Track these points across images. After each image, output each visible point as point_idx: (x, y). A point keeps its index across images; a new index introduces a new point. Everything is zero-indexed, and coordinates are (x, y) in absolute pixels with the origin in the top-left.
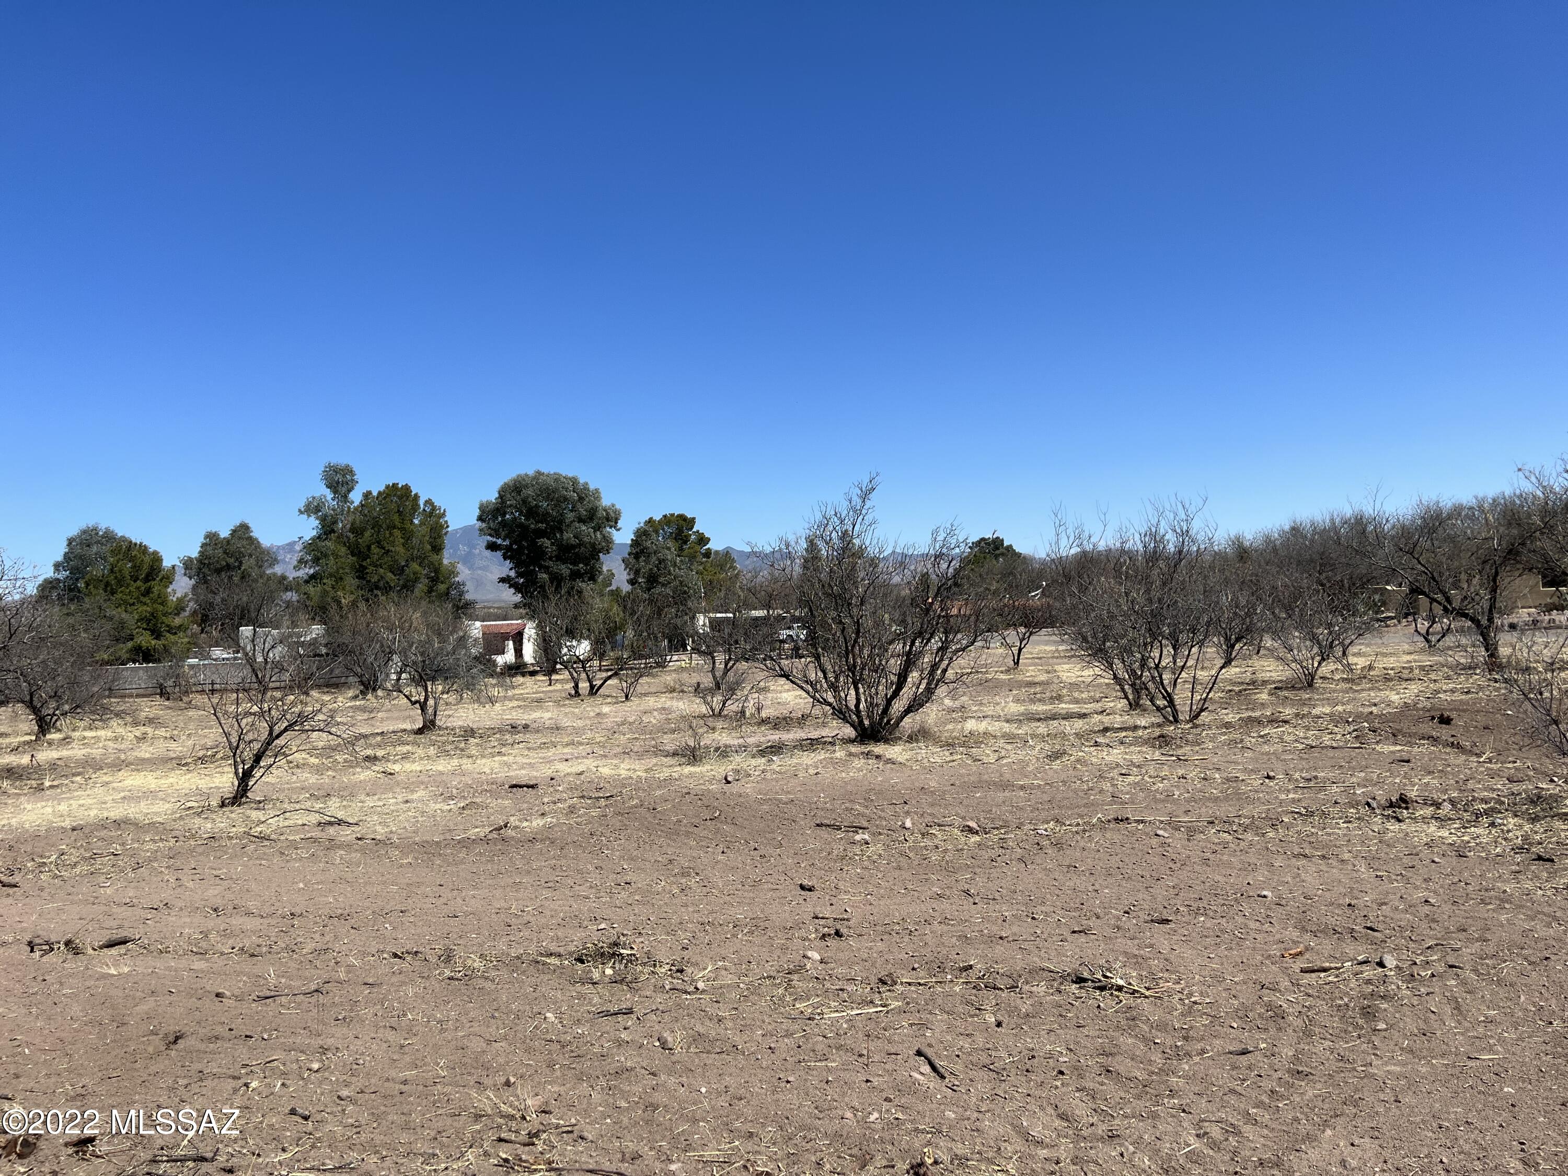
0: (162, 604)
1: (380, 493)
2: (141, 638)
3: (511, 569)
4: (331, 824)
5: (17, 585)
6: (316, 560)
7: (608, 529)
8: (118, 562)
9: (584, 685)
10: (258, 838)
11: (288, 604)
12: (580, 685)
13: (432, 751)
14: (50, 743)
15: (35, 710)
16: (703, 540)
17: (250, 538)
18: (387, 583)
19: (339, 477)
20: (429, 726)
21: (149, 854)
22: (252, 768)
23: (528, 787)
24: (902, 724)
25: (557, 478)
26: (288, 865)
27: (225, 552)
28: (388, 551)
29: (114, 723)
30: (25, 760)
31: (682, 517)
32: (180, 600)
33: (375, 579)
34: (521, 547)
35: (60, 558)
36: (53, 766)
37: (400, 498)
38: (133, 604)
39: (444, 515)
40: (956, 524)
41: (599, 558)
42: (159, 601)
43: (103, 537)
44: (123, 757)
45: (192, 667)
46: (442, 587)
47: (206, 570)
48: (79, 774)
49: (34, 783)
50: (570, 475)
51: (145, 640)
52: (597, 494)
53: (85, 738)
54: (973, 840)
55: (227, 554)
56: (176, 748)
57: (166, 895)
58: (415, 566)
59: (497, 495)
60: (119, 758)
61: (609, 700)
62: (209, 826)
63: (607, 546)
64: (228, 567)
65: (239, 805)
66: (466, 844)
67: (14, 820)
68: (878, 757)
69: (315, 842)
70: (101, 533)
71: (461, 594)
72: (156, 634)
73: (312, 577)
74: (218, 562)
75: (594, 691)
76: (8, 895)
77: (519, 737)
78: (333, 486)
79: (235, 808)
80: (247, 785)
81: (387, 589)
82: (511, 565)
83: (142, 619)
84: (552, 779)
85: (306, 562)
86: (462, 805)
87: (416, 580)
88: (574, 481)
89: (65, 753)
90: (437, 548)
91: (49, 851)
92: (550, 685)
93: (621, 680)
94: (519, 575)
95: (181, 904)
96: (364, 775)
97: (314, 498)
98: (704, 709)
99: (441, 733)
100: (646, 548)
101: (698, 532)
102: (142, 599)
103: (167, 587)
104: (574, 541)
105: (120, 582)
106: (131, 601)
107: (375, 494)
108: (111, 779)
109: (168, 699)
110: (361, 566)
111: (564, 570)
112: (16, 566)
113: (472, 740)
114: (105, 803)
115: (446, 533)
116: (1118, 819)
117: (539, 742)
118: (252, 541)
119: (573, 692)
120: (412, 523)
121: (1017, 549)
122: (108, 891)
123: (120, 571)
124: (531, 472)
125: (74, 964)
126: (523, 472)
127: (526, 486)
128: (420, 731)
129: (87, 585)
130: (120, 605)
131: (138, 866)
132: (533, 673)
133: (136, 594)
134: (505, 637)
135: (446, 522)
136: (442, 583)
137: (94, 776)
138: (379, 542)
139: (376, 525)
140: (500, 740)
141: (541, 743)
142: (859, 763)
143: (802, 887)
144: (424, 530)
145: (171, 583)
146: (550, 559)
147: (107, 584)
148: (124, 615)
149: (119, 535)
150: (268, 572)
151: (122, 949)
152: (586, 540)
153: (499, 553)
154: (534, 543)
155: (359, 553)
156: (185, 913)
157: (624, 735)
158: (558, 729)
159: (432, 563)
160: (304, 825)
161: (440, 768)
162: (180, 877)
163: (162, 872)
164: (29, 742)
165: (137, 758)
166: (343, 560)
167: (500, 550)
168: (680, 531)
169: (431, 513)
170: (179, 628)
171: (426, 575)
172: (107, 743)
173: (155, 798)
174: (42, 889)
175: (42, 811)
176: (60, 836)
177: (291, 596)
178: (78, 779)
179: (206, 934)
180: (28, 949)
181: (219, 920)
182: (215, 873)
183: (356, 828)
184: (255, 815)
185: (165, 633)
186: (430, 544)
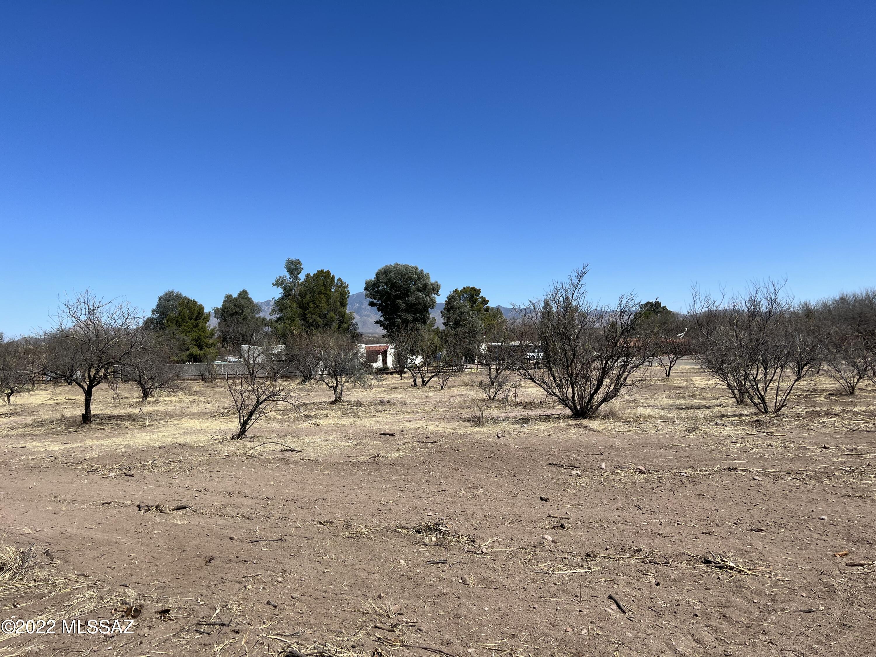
0: (203, 332)
1: (314, 275)
2: (193, 350)
4: (287, 450)
5: (135, 321)
6: (281, 310)
7: (433, 295)
8: (183, 310)
9: (419, 380)
10: (250, 456)
11: (267, 333)
12: (417, 380)
13: (339, 413)
14: (149, 403)
15: (142, 386)
16: (485, 301)
17: (248, 298)
18: (317, 323)
19: (293, 266)
20: (338, 400)
21: (196, 462)
22: (248, 419)
23: (390, 435)
24: (600, 408)
26: (265, 472)
27: (235, 306)
28: (318, 306)
29: (180, 393)
30: (137, 411)
31: (473, 289)
32: (213, 330)
33: (311, 320)
34: (387, 304)
35: (154, 307)
36: (150, 415)
37: (325, 277)
38: (190, 332)
39: (347, 287)
41: (428, 311)
42: (202, 330)
44: (184, 411)
45: (217, 365)
46: (345, 326)
47: (225, 315)
48: (162, 419)
49: (141, 423)
50: (413, 265)
51: (195, 350)
52: (427, 276)
53: (165, 401)
54: (642, 477)
56: (210, 408)
57: (205, 484)
58: (332, 314)
59: (375, 276)
60: (182, 412)
61: (432, 389)
62: (226, 449)
63: (433, 304)
64: (236, 313)
65: (241, 439)
66: (357, 464)
67: (131, 442)
68: (585, 427)
69: (279, 460)
70: (175, 295)
71: (355, 329)
72: (201, 348)
73: (279, 319)
74: (231, 310)
75: (424, 383)
76: (128, 481)
77: (385, 408)
78: (290, 270)
79: (239, 440)
80: (245, 429)
81: (317, 326)
82: (382, 314)
83: (194, 340)
84: (402, 431)
85: (276, 311)
86: (355, 443)
87: (332, 321)
88: (416, 269)
89: (156, 408)
90: (343, 305)
91: (148, 459)
92: (401, 380)
93: (439, 378)
94: (386, 319)
95: (212, 489)
96: (305, 425)
97: (280, 277)
98: (485, 396)
99: (344, 404)
100: (454, 306)
101: (482, 297)
102: (194, 329)
103: (206, 323)
104: (415, 302)
105: (183, 320)
106: (189, 330)
107: (312, 275)
108: (178, 422)
109: (206, 382)
110: (304, 313)
111: (409, 317)
113: (360, 408)
114: (175, 435)
116: (730, 468)
117: (395, 410)
118: (249, 300)
119: (413, 384)
120: (331, 291)
121: (669, 308)
122: (177, 481)
123: (184, 314)
124: (393, 264)
125: (160, 518)
127: (390, 272)
128: (333, 403)
129: (168, 321)
130: (183, 332)
131: (191, 469)
132: (392, 373)
133: (191, 327)
134: (378, 353)
135: (348, 291)
136: (346, 323)
137: (169, 421)
138: (313, 301)
139: (312, 292)
140: (375, 409)
141: (397, 411)
142: (574, 430)
143: (542, 499)
144: (337, 295)
145: (208, 321)
146: (402, 311)
147: (177, 321)
148: (185, 337)
149: (184, 296)
150: (256, 316)
151: (183, 511)
152: (422, 301)
153: (376, 308)
154: (394, 302)
155: (303, 306)
156: (214, 494)
157: (441, 408)
158: (405, 404)
159: (341, 313)
160: (274, 451)
161: (344, 423)
162: (212, 475)
163: (203, 472)
164: (139, 402)
165: (190, 412)
166: (295, 310)
167: (376, 306)
168: (472, 296)
169: (340, 286)
170: (212, 345)
171: (337, 319)
172: (176, 403)
173: (199, 433)
174: (145, 478)
175: (145, 438)
176: (154, 451)
177: (268, 329)
178: (162, 422)
179: (224, 506)
180: (138, 509)
181: (231, 499)
182: (229, 474)
183: (300, 454)
184: (249, 444)
185: (204, 347)
186: (340, 302)
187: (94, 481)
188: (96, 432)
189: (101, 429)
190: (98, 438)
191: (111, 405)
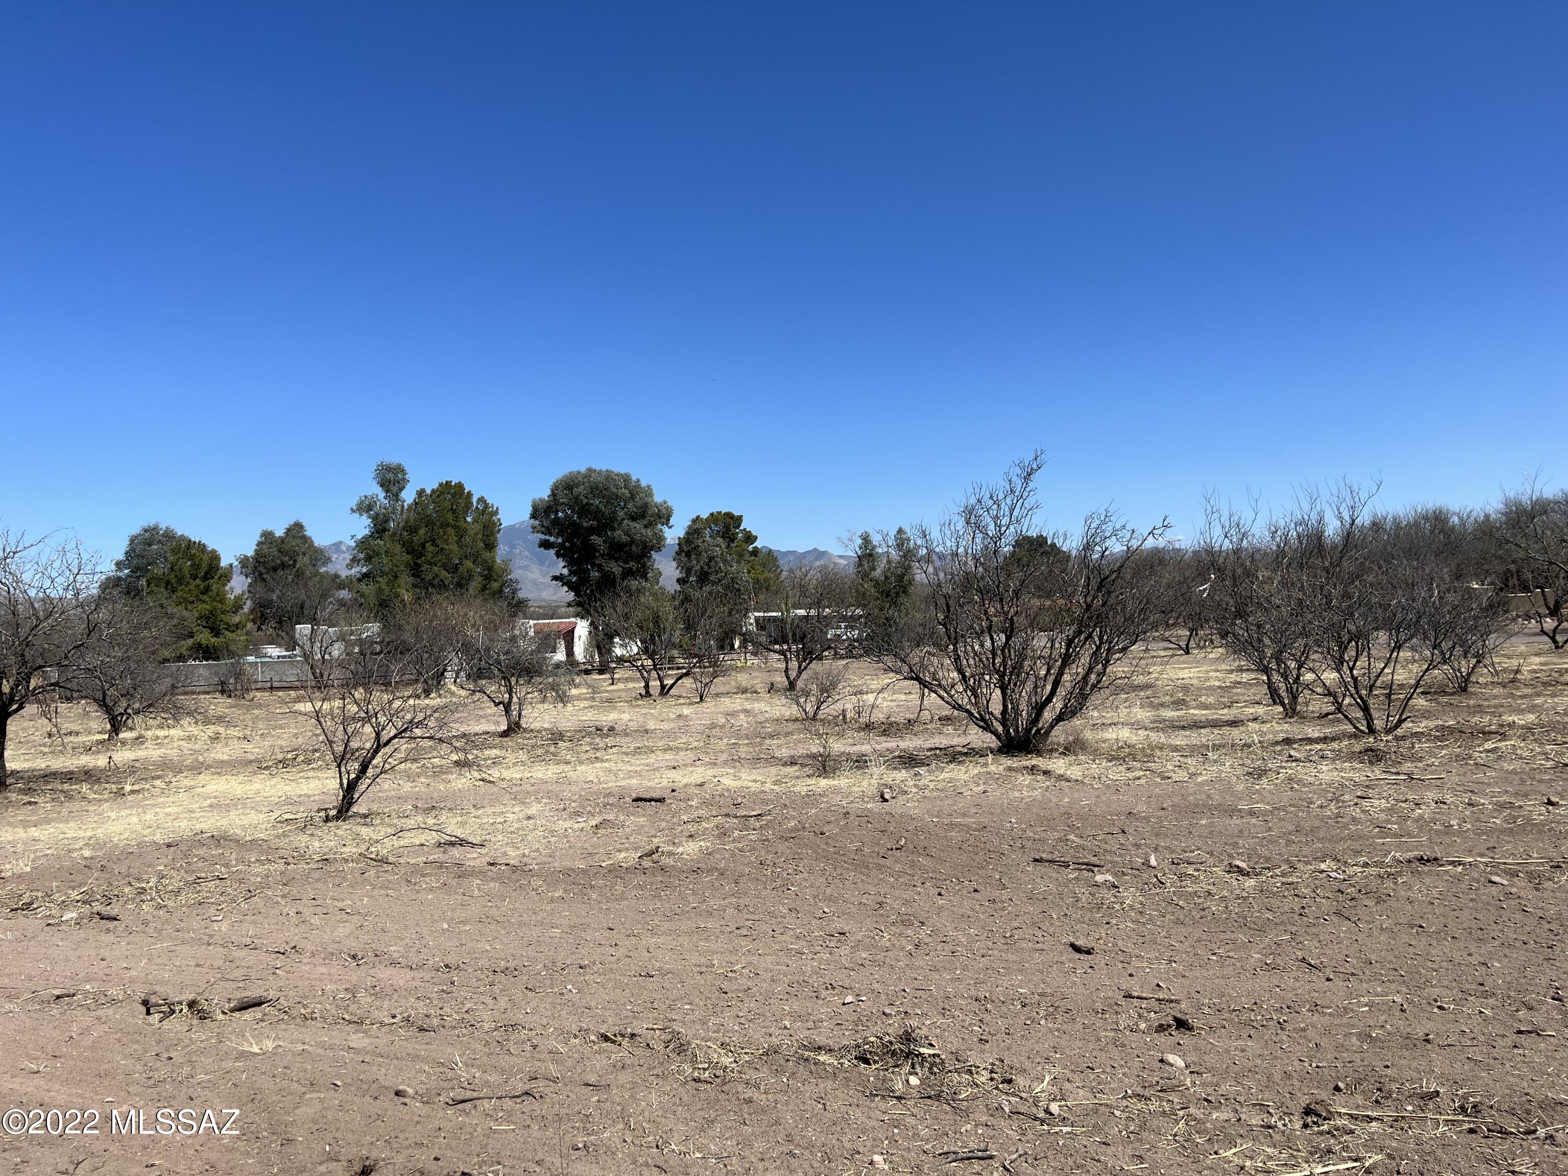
0: (220, 602)
1: (433, 491)
2: (202, 636)
3: (564, 567)
4: (452, 844)
5: (95, 579)
6: (368, 559)
7: (659, 526)
8: (178, 560)
9: (655, 684)
10: (375, 861)
11: (342, 603)
12: (651, 683)
13: (522, 755)
14: (124, 743)
15: (108, 710)
16: (750, 538)
17: (304, 537)
18: (442, 581)
19: (391, 476)
20: (513, 728)
21: (259, 879)
22: (358, 778)
23: (656, 800)
24: (1053, 733)
25: (609, 476)
26: (420, 895)
27: (279, 551)
28: (442, 549)
29: (186, 721)
30: (101, 761)
31: (729, 515)
32: (238, 598)
33: (429, 577)
34: (572, 544)
35: (121, 556)
36: (132, 769)
37: (454, 496)
38: (193, 602)
39: (496, 513)
40: (1112, 510)
41: (651, 556)
42: (218, 599)
43: (163, 535)
44: (201, 759)
45: (251, 664)
46: (495, 585)
47: (261, 569)
48: (159, 777)
49: (114, 787)
50: (622, 472)
51: (205, 637)
52: (649, 492)
53: (158, 737)
54: (1247, 884)
55: (282, 552)
56: (254, 749)
57: (293, 934)
58: (469, 564)
59: (549, 493)
60: (197, 760)
61: (682, 701)
62: (317, 844)
63: (658, 543)
64: (283, 566)
65: (344, 820)
66: (616, 871)
67: (99, 831)
68: (1046, 773)
69: (441, 867)
70: (161, 532)
71: (514, 592)
72: (216, 632)
73: (366, 576)
74: (273, 560)
75: (665, 691)
76: (108, 931)
77: (610, 741)
78: (385, 484)
79: (340, 823)
80: (353, 798)
81: (442, 586)
82: (563, 564)
83: (202, 617)
84: (673, 791)
85: (359, 561)
86: (594, 823)
87: (471, 577)
88: (626, 478)
89: (141, 754)
90: (490, 546)
91: (146, 872)
92: (613, 684)
93: (695, 679)
94: (571, 572)
95: (310, 947)
96: (461, 782)
97: (366, 497)
99: (528, 736)
100: (698, 546)
101: (745, 530)
102: (201, 597)
103: (225, 585)
104: (625, 539)
105: (180, 581)
106: (191, 599)
107: (428, 491)
108: (192, 783)
109: (230, 696)
110: (416, 564)
111: (616, 568)
112: (93, 559)
113: (561, 744)
114: (193, 812)
115: (499, 531)
116: (1422, 858)
117: (633, 746)
118: (306, 540)
119: (643, 692)
120: (465, 521)
122: (224, 927)
123: (180, 570)
124: (583, 470)
125: (202, 1034)
126: (575, 469)
127: (578, 485)
128: (505, 734)
129: (149, 583)
130: (180, 603)
131: (250, 894)
133: (195, 592)
134: (558, 634)
135: (499, 520)
136: (495, 580)
137: (174, 780)
138: (433, 540)
139: (430, 523)
140: (591, 744)
141: (635, 748)
142: (1025, 779)
143: (1076, 949)
144: (478, 527)
145: (229, 581)
146: (602, 557)
147: (168, 583)
148: (185, 613)
149: (179, 534)
150: (321, 571)
151: (257, 1013)
152: (637, 537)
153: (552, 552)
154: (586, 540)
155: (415, 551)
156: (318, 960)
157: (721, 739)
158: (647, 731)
159: (485, 561)
160: (422, 845)
161: (540, 775)
162: (300, 909)
163: (277, 903)
164: (102, 742)
165: (215, 761)
166: (398, 558)
167: (553, 548)
168: (727, 529)
169: (484, 511)
170: (237, 626)
171: (479, 573)
172: (181, 743)
173: (245, 806)
174: (145, 923)
175: (127, 820)
176: (156, 854)
177: (344, 594)
178: (158, 783)
179: (352, 991)
180: (144, 1009)
181: (362, 972)
182: (340, 905)
183: (484, 851)
184: (365, 831)
185: (223, 631)
186: (484, 541)
187: (30, 935)
188: (19, 809)
189: (30, 803)
190: (26, 825)
191: (46, 750)
